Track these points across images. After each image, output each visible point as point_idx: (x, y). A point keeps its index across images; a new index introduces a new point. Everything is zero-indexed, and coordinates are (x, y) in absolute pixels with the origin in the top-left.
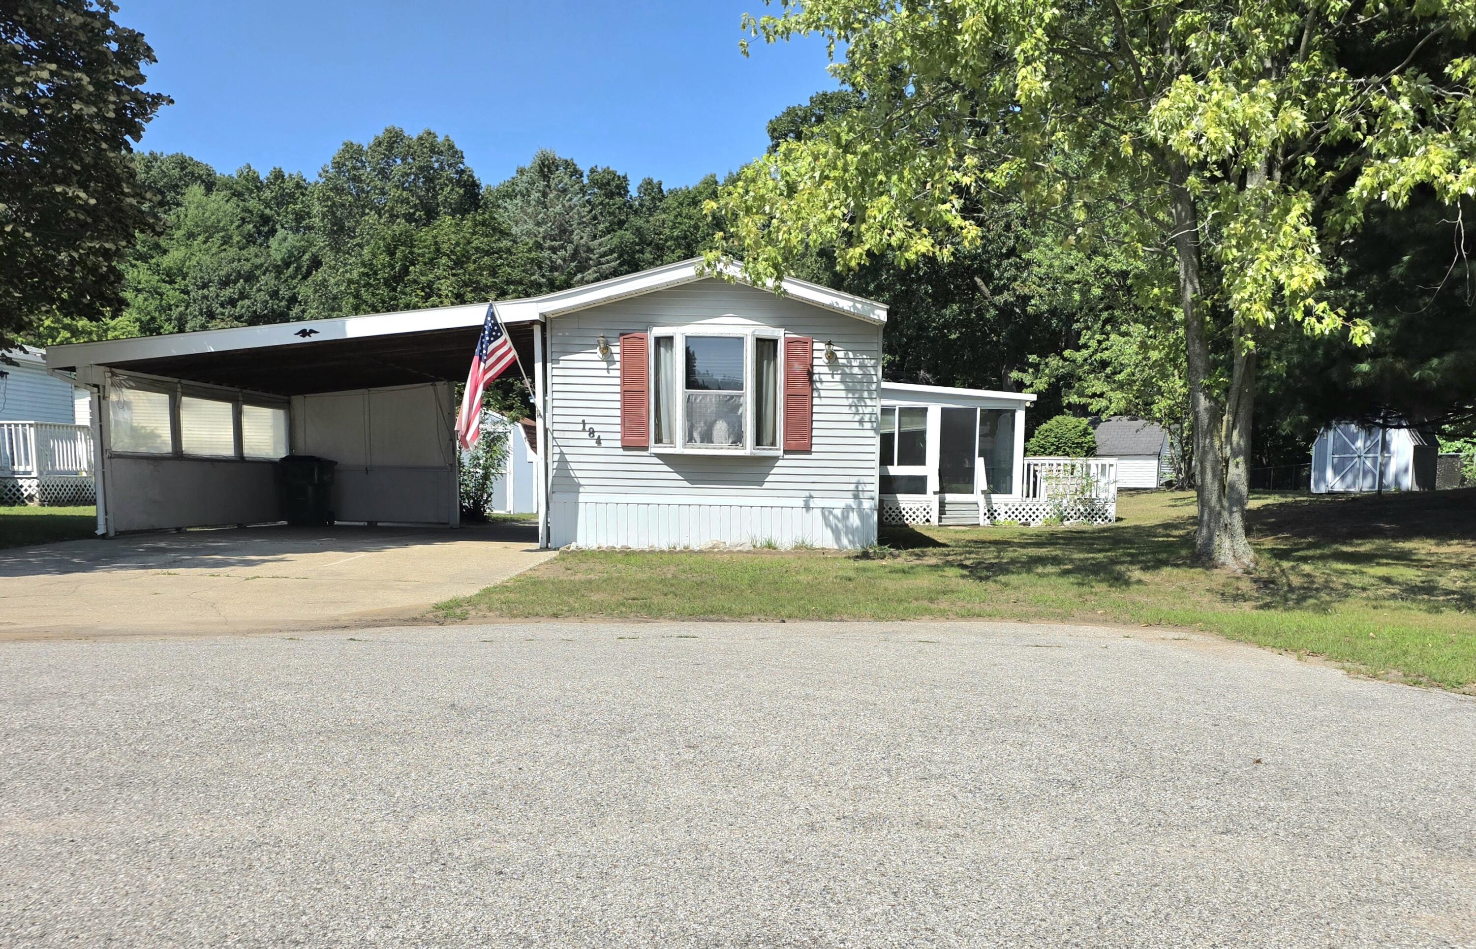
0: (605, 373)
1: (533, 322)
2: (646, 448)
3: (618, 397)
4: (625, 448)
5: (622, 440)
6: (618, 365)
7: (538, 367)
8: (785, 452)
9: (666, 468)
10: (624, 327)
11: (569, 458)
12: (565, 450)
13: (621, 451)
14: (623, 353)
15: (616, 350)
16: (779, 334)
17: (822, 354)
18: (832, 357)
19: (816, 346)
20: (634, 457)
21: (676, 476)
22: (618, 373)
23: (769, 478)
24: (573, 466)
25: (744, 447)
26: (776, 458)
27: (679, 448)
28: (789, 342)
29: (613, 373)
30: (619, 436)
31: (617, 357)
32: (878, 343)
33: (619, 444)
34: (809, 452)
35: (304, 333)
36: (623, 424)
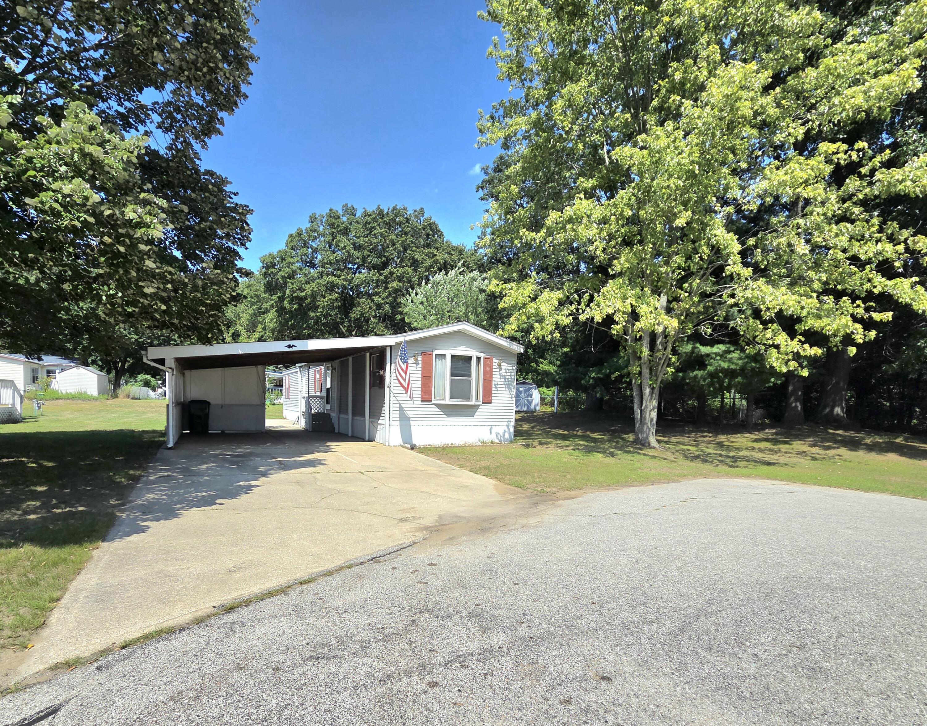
0: (415, 369)
1: (387, 346)
2: (431, 401)
3: (420, 379)
4: (422, 401)
5: (422, 398)
6: (420, 366)
7: (388, 365)
8: (483, 403)
9: (438, 410)
10: (424, 349)
11: (403, 405)
12: (401, 402)
13: (420, 403)
14: (422, 361)
15: (420, 359)
16: (482, 355)
17: (496, 364)
18: (500, 365)
19: (494, 360)
20: (427, 405)
21: (441, 413)
22: (420, 369)
23: (477, 414)
24: (406, 409)
25: (472, 401)
26: (479, 406)
27: (448, 401)
28: (485, 359)
29: (418, 369)
30: (420, 396)
31: (420, 362)
32: (515, 361)
33: (420, 399)
34: (491, 403)
35: (289, 346)
36: (422, 391)
